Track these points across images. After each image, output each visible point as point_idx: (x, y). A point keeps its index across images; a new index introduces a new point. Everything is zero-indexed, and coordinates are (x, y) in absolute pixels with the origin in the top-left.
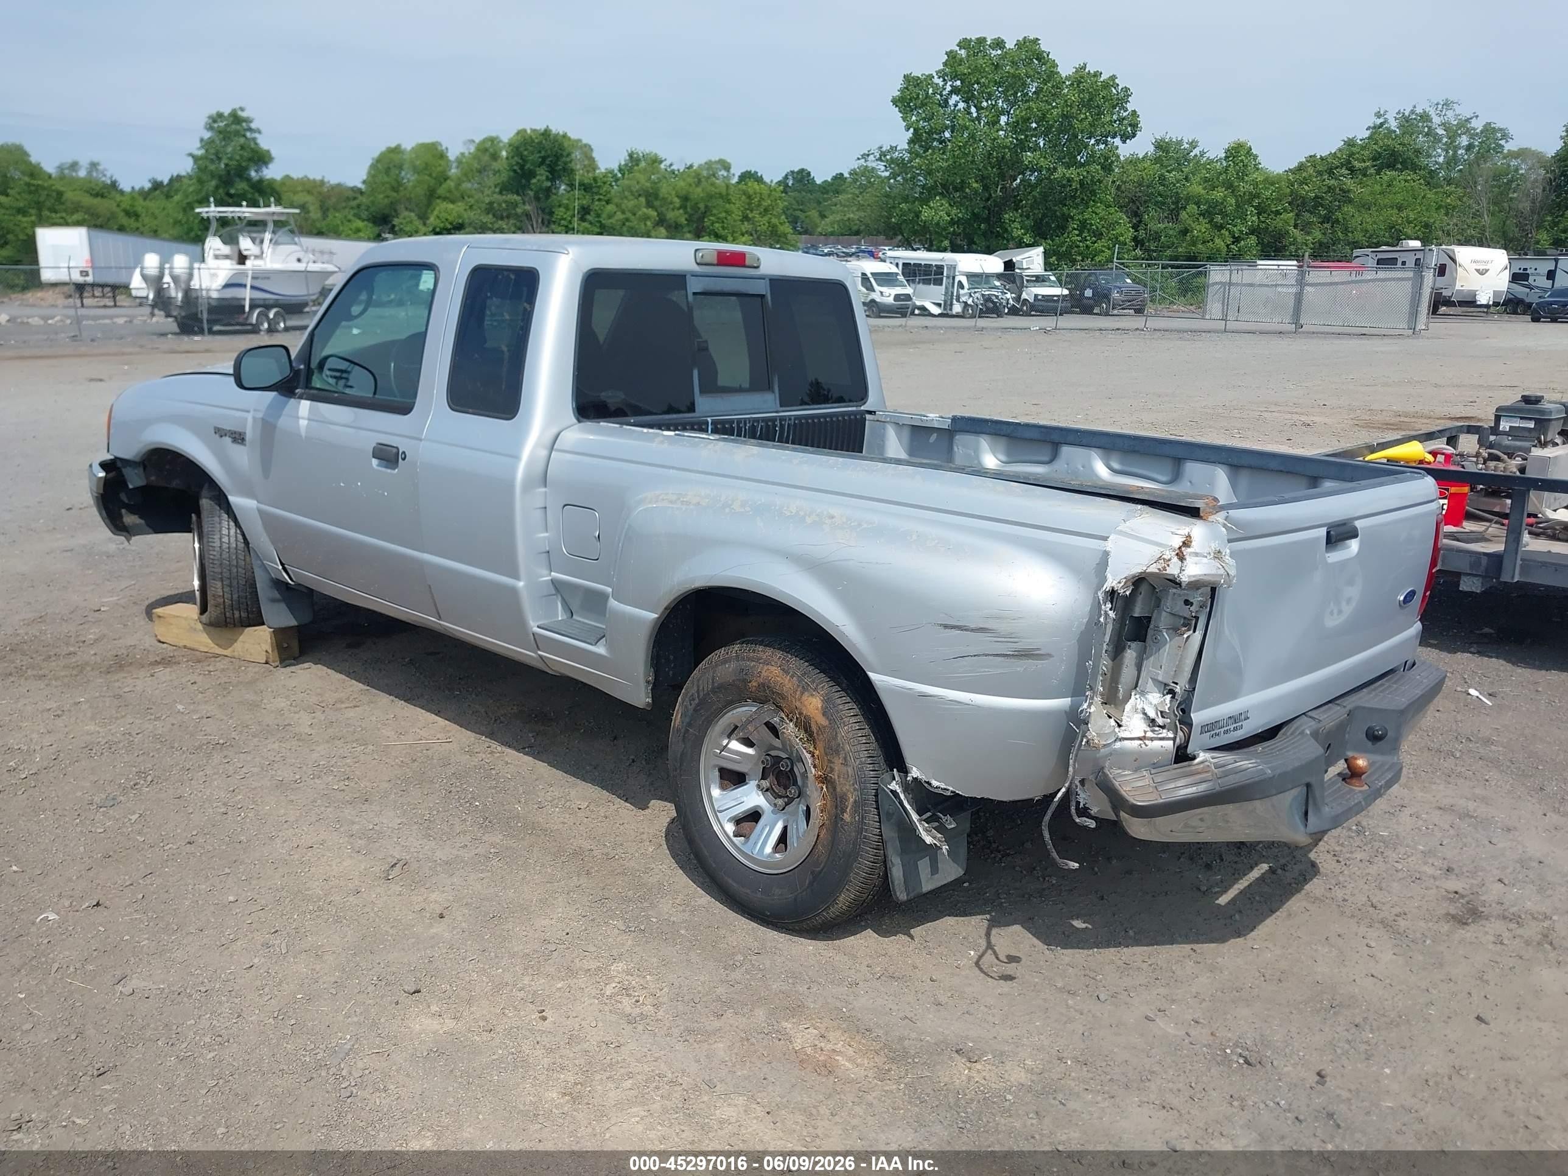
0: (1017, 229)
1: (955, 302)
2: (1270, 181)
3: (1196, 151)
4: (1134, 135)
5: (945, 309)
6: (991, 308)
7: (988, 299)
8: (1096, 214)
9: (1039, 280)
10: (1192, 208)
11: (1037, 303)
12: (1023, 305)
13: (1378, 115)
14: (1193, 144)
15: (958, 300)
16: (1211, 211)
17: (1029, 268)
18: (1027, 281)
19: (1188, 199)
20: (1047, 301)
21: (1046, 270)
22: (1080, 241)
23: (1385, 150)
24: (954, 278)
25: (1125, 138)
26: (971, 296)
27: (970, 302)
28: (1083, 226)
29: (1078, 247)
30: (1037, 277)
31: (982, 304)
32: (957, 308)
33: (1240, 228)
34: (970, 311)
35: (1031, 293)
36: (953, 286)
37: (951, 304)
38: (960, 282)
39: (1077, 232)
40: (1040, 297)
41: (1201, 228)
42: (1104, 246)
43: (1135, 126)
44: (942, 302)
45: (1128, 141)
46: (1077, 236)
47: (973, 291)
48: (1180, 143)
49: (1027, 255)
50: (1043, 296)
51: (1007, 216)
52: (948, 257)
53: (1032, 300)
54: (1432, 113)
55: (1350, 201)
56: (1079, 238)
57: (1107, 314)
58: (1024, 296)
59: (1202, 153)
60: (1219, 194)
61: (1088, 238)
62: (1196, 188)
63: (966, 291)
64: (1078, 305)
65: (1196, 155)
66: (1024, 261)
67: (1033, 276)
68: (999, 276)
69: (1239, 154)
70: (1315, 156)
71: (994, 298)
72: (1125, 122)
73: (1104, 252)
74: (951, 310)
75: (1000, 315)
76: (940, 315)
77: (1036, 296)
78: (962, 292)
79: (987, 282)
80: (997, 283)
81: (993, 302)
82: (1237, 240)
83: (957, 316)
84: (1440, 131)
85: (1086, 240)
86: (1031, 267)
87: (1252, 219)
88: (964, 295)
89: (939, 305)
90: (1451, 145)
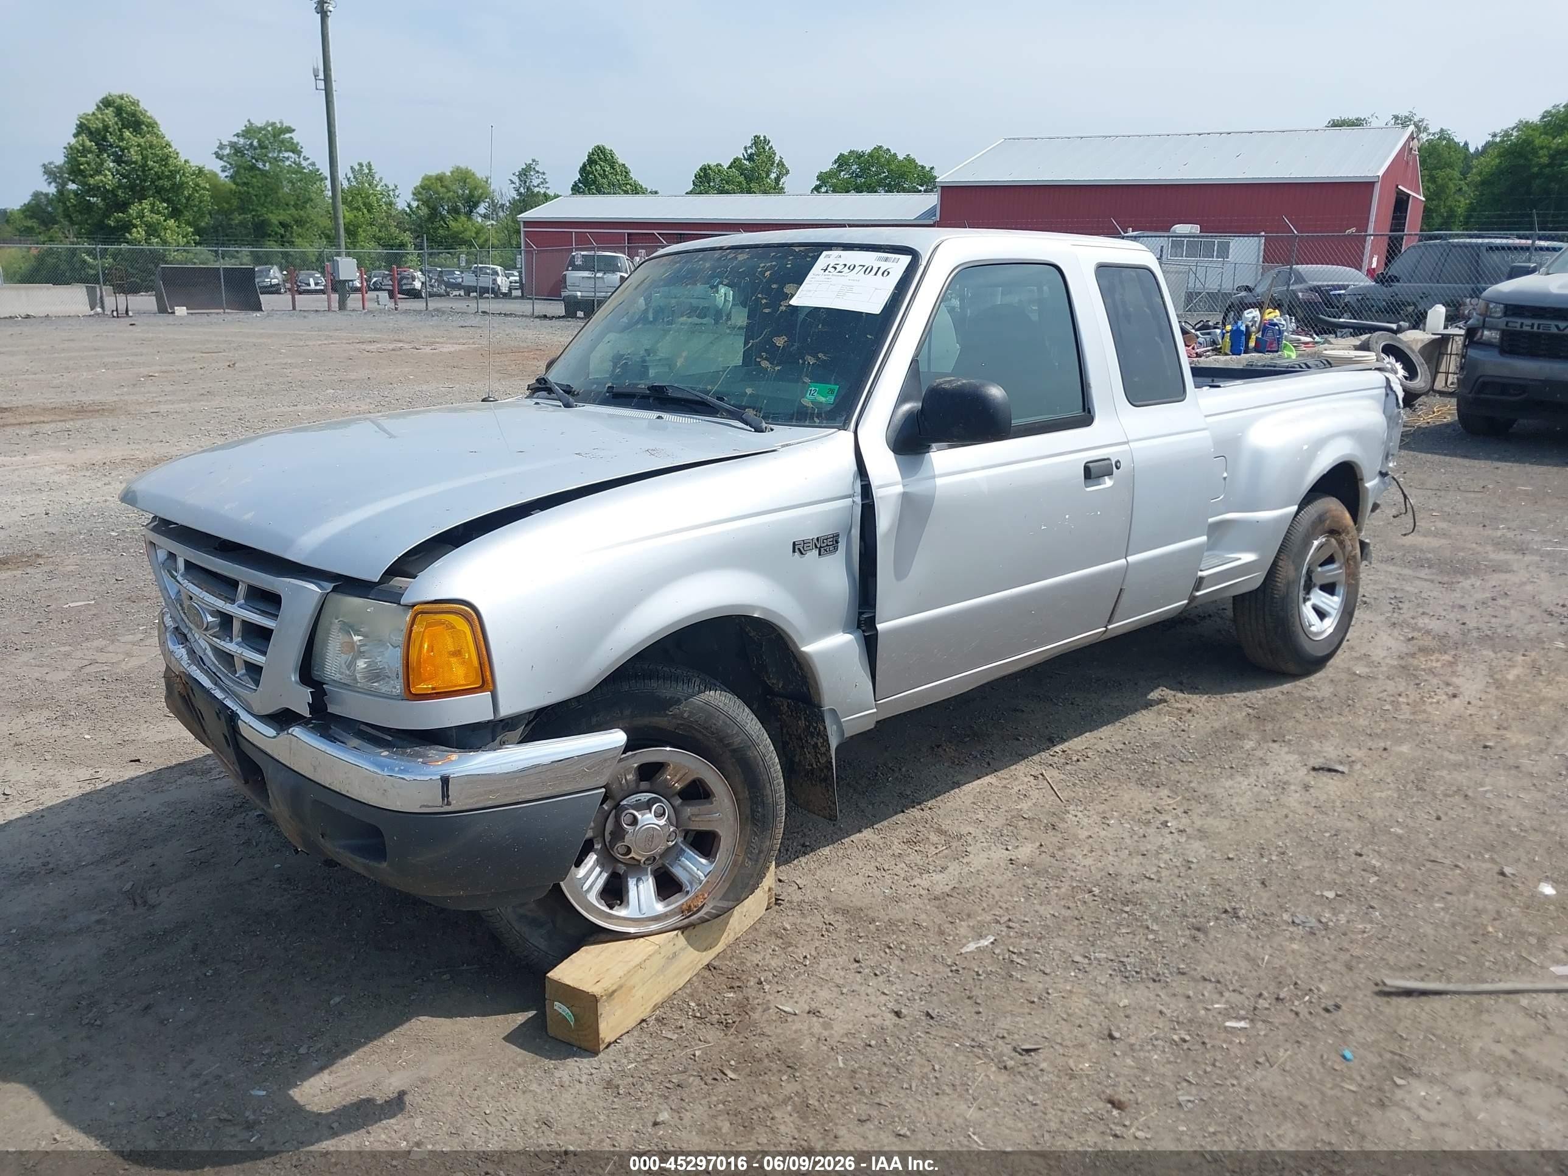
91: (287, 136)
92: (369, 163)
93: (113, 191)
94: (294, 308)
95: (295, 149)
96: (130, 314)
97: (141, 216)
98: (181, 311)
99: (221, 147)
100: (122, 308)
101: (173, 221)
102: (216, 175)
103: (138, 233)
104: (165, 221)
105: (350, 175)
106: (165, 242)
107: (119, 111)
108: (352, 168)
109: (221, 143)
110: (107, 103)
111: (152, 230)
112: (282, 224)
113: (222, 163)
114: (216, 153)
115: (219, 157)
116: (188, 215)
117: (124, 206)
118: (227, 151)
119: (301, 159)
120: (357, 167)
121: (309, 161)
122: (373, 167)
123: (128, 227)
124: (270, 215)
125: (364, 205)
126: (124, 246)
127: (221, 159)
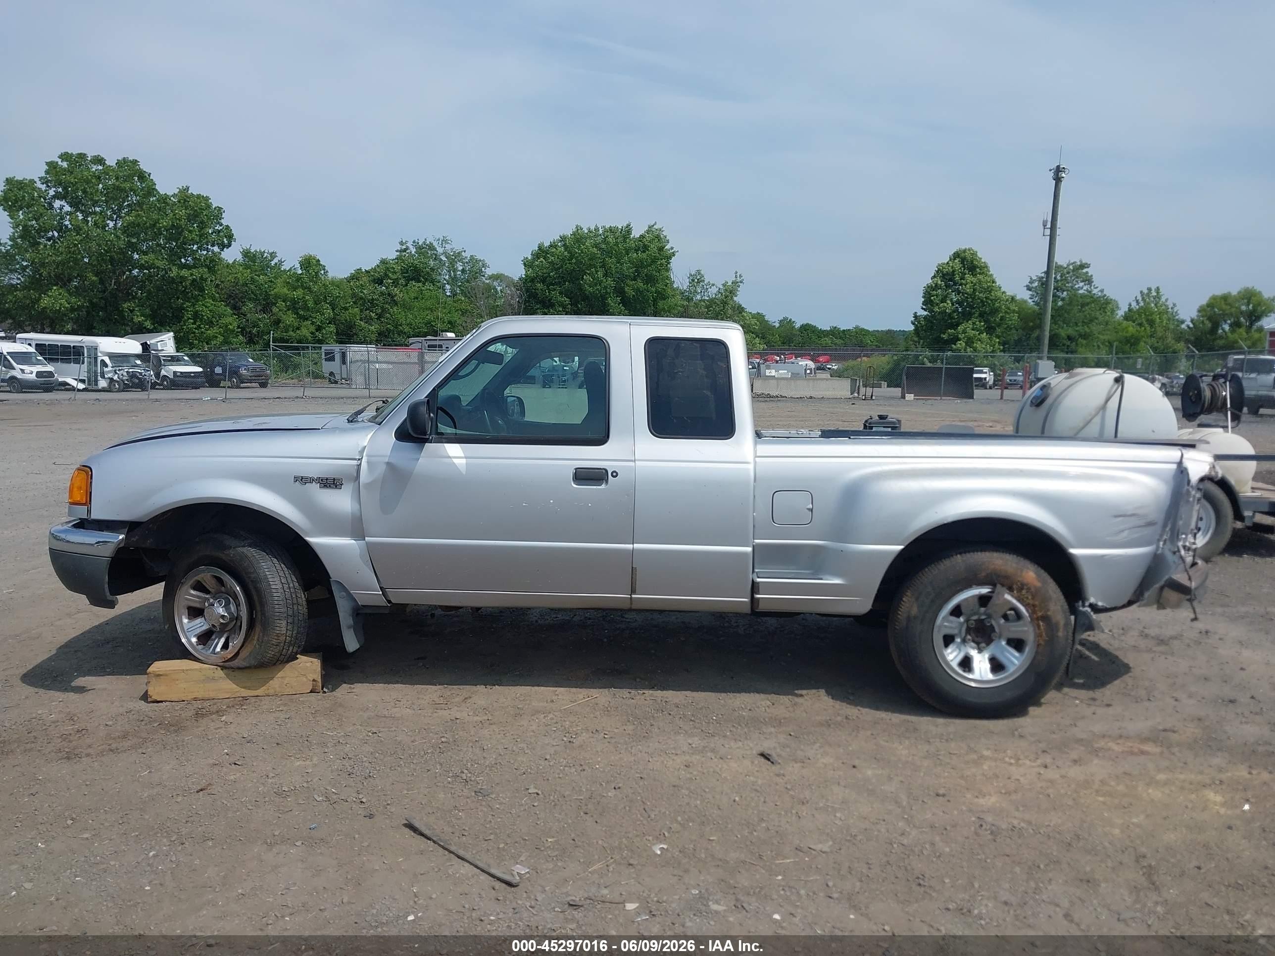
0: (137, 316)
1: (99, 378)
2: (337, 284)
3: (276, 260)
4: (229, 245)
5: (89, 384)
6: (136, 383)
7: (132, 376)
8: (206, 307)
9: (174, 360)
10: (281, 304)
11: (177, 379)
12: (163, 381)
13: (402, 243)
14: (273, 255)
15: (103, 377)
16: (294, 306)
17: (163, 350)
18: (164, 360)
19: (277, 297)
20: (186, 377)
21: (178, 351)
22: (195, 329)
23: (410, 267)
24: (96, 359)
25: (223, 246)
26: (116, 373)
27: (116, 378)
28: (196, 316)
29: (194, 333)
30: (171, 357)
31: (127, 380)
32: (103, 384)
33: (318, 319)
34: (117, 386)
35: (169, 370)
36: (96, 365)
37: (96, 381)
38: (102, 361)
39: (192, 321)
40: (178, 374)
41: (289, 319)
42: (216, 333)
43: (230, 237)
44: (86, 378)
45: (225, 249)
46: (193, 324)
47: (118, 369)
48: (262, 253)
49: (159, 339)
50: (181, 373)
51: (125, 306)
52: (87, 340)
53: (171, 376)
54: (435, 244)
55: (396, 303)
56: (195, 326)
57: (238, 387)
58: (163, 373)
59: (281, 262)
60: (299, 293)
61: (202, 326)
62: (280, 289)
63: (110, 369)
64: (211, 380)
65: (276, 264)
66: (159, 343)
67: (168, 356)
68: (138, 356)
69: (309, 264)
70: (360, 269)
71: (138, 374)
72: (222, 234)
73: (216, 337)
74: (97, 385)
75: (144, 389)
76: (84, 390)
77: (175, 373)
78: (106, 369)
79: (128, 362)
80: (138, 362)
81: (138, 378)
82: (319, 329)
83: (103, 390)
84: (444, 258)
85: (201, 328)
86: (164, 348)
87: (329, 313)
88: (109, 372)
89: (83, 381)
90: (452, 268)
91: (1085, 270)
92: (1158, 288)
93: (950, 314)
94: (1002, 398)
95: (1088, 280)
96: (874, 398)
97: (964, 332)
98: (910, 397)
99: (1032, 282)
100: (869, 394)
101: (985, 334)
102: (1026, 302)
103: (961, 344)
104: (979, 334)
105: (1139, 298)
106: (975, 350)
107: (963, 260)
108: (1141, 292)
109: (1031, 278)
110: (956, 255)
111: (970, 342)
112: (1069, 338)
113: (1031, 293)
114: (1027, 286)
115: (1029, 289)
116: (999, 331)
117: (955, 326)
118: (1036, 284)
119: (1092, 288)
120: (1146, 291)
121: (1099, 289)
122: (1161, 290)
123: (955, 339)
124: (1060, 330)
125: (1147, 320)
126: (949, 353)
127: (1030, 290)
